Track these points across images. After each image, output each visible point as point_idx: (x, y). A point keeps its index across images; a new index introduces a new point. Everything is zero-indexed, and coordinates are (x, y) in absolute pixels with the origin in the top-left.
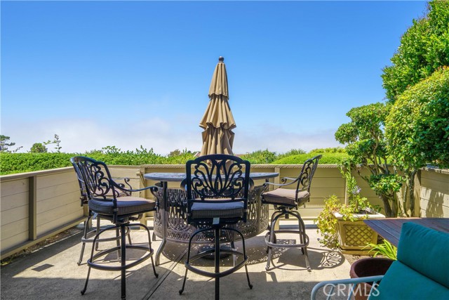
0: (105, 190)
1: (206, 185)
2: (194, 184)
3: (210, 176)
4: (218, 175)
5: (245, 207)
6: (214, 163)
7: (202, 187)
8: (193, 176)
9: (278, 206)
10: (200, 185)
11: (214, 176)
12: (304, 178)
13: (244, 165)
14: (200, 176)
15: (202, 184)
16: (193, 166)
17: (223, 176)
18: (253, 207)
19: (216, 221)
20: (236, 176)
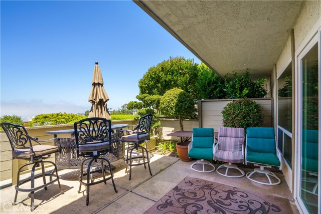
0: (24, 142)
1: (86, 135)
2: (80, 134)
3: (89, 130)
4: (94, 129)
5: (110, 144)
6: (91, 122)
7: (85, 136)
8: (78, 130)
9: (130, 143)
10: (83, 135)
11: (91, 129)
12: (142, 127)
13: (108, 123)
14: (83, 130)
15: (84, 134)
16: (78, 125)
17: (96, 129)
18: (115, 145)
19: (95, 153)
20: (104, 128)
